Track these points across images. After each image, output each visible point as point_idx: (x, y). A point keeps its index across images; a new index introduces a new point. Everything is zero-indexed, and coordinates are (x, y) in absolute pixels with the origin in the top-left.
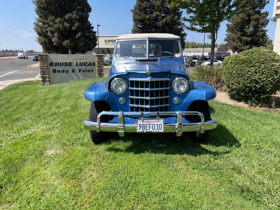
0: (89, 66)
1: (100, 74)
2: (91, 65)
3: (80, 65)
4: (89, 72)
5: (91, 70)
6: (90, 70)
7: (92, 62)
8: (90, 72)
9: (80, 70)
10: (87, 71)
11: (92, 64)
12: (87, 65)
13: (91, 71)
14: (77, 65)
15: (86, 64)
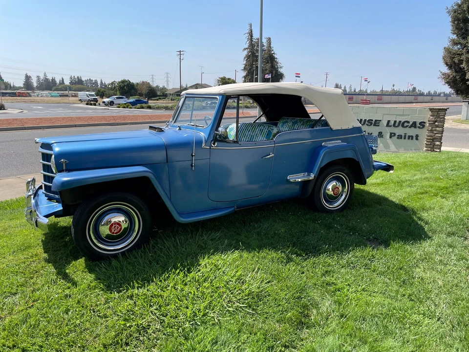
0: (413, 128)
1: (432, 146)
2: (415, 127)
3: (394, 125)
4: (409, 139)
5: (414, 135)
6: (412, 137)
7: (418, 121)
8: (412, 139)
9: (392, 135)
10: (405, 136)
11: (418, 125)
12: (407, 126)
13: (414, 138)
14: (388, 125)
15: (406, 124)
